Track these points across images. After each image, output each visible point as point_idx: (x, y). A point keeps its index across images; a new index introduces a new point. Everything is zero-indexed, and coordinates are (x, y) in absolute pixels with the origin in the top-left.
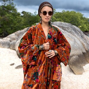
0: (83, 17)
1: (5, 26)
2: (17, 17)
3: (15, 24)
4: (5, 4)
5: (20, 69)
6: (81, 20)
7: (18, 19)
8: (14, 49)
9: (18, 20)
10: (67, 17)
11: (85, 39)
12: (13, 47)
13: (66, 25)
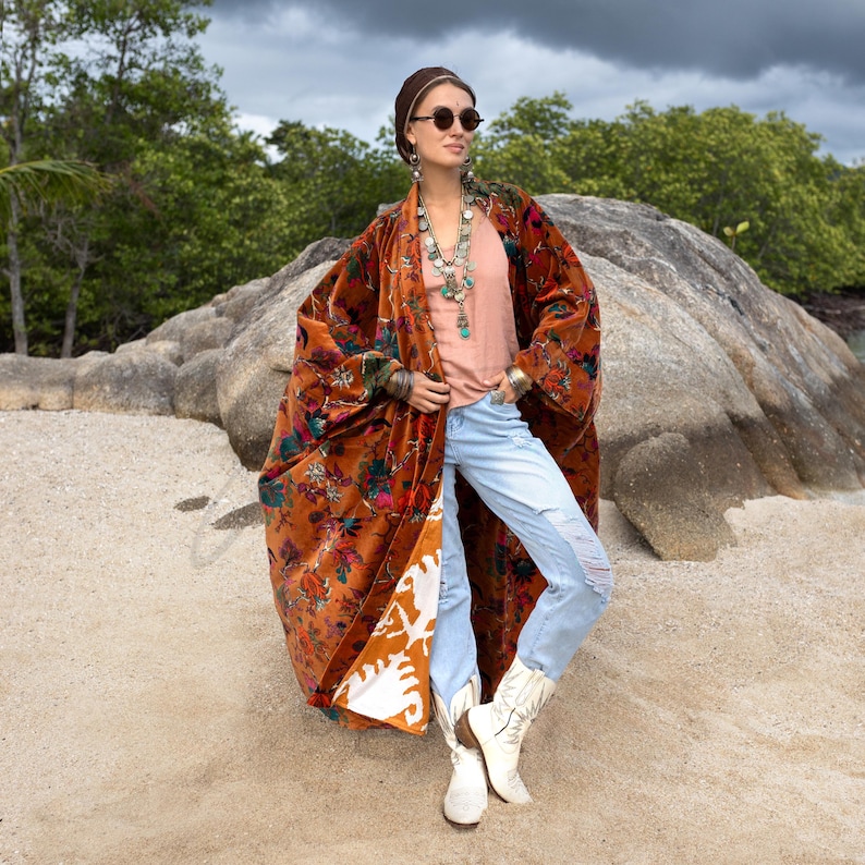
0: (819, 155)
1: (125, 254)
2: (232, 173)
3: (213, 239)
4: (133, 64)
5: (249, 528)
6: (800, 189)
7: (237, 191)
8: (209, 411)
9: (237, 200)
10: (666, 160)
11: (771, 328)
12: (197, 402)
13: (613, 217)
